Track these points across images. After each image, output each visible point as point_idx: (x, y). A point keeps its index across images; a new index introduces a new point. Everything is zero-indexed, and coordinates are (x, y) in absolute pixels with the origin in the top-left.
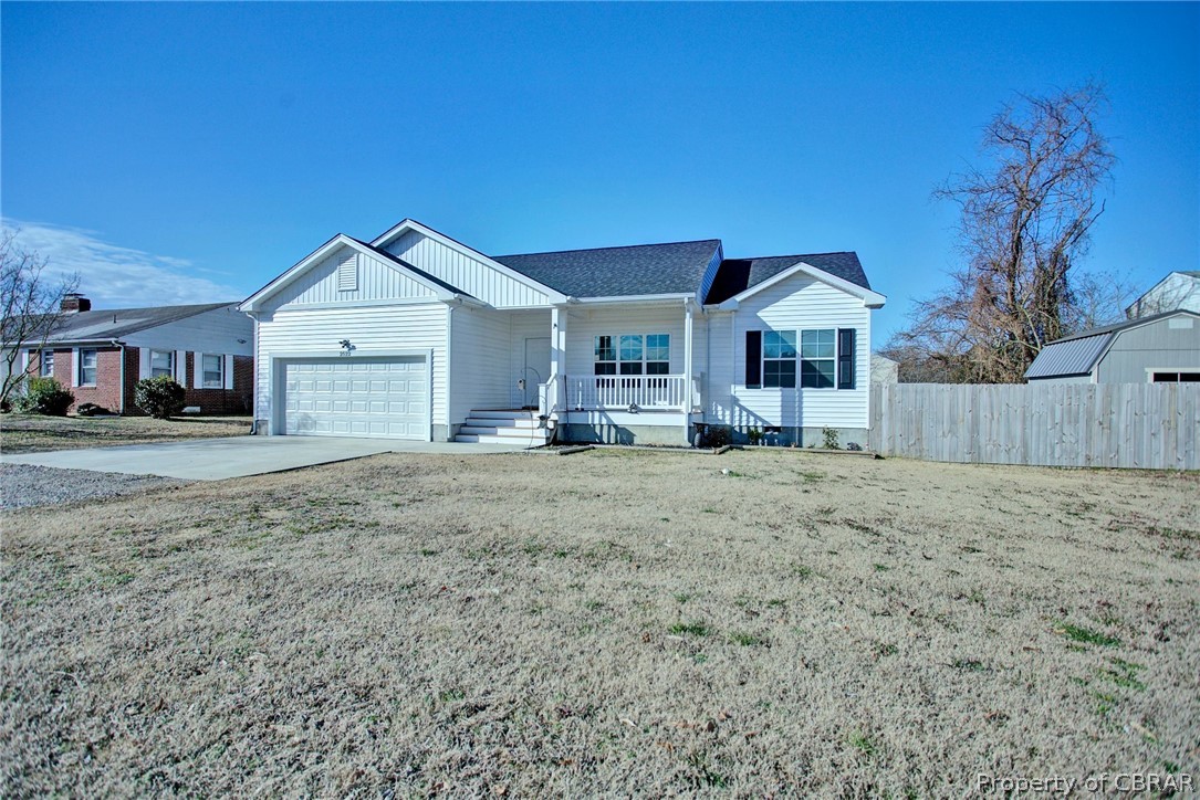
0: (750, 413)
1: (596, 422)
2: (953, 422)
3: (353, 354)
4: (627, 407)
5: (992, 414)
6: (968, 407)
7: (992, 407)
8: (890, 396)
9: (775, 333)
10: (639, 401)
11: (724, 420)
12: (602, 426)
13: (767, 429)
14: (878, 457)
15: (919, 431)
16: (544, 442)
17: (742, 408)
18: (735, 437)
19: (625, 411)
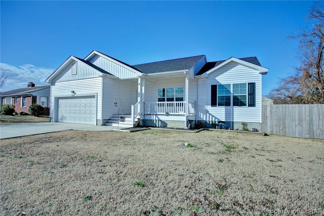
0: (213, 116)
1: (154, 119)
2: (300, 120)
3: (75, 95)
4: (165, 113)
5: (319, 117)
6: (307, 114)
7: (319, 114)
8: (271, 109)
9: (223, 85)
10: (169, 111)
11: (203, 118)
12: (156, 120)
13: (219, 122)
14: (266, 135)
15: (284, 124)
16: (132, 126)
17: (210, 114)
18: (207, 125)
19: (164, 115)
